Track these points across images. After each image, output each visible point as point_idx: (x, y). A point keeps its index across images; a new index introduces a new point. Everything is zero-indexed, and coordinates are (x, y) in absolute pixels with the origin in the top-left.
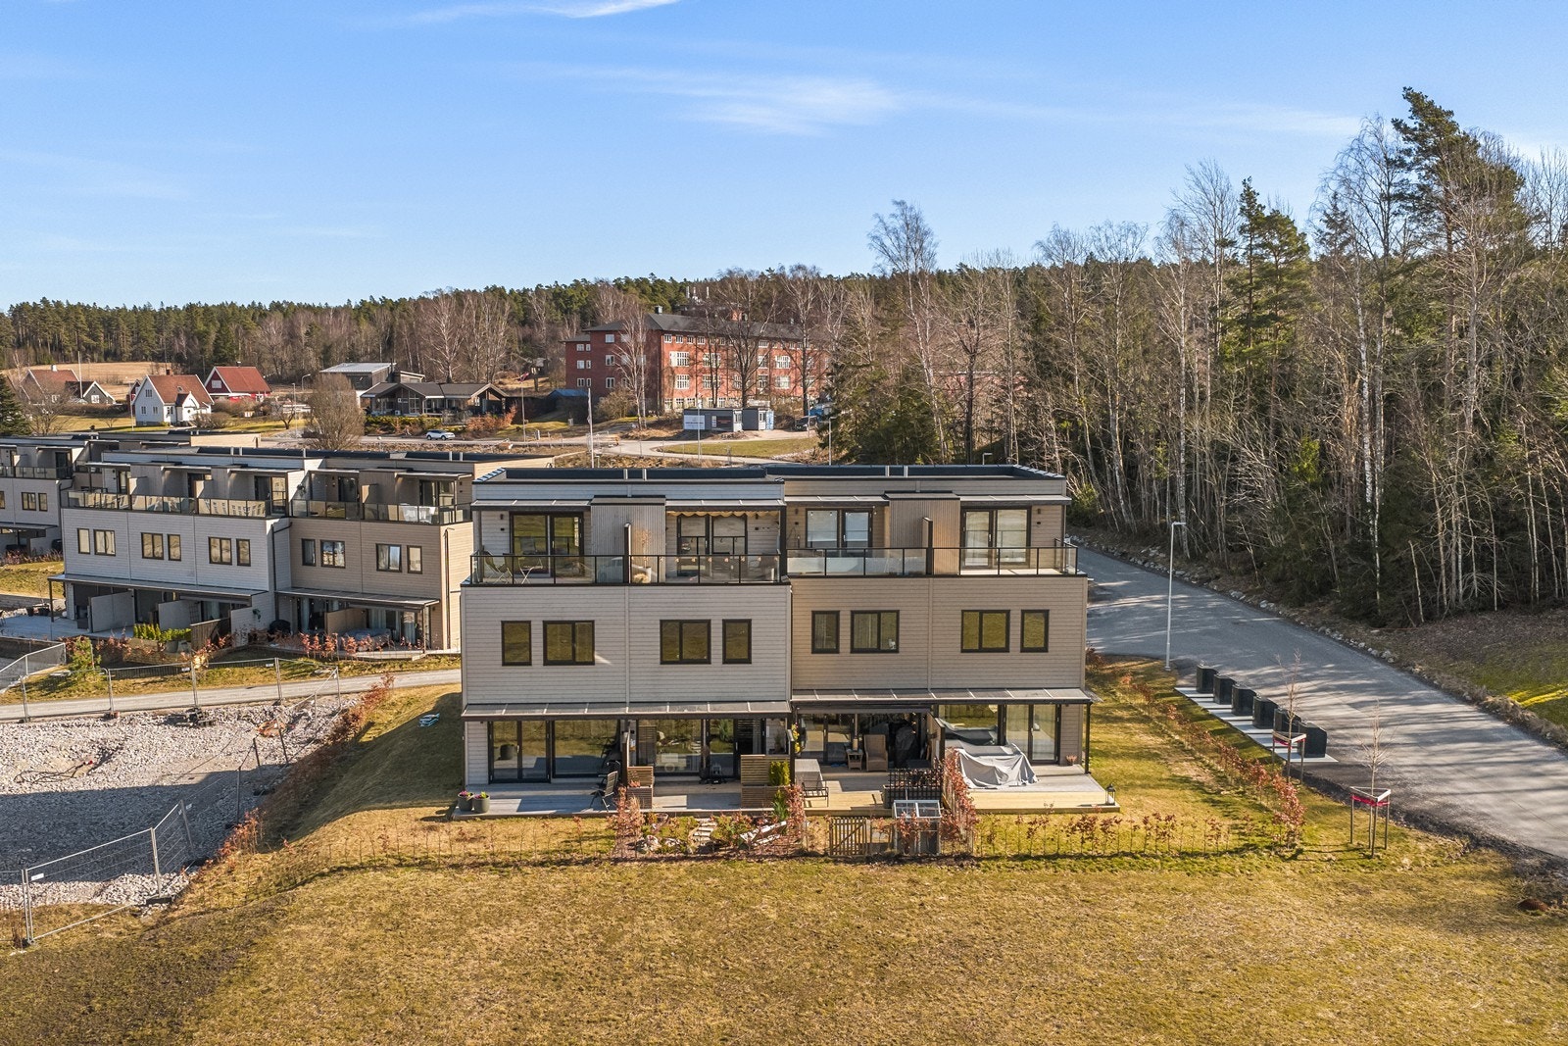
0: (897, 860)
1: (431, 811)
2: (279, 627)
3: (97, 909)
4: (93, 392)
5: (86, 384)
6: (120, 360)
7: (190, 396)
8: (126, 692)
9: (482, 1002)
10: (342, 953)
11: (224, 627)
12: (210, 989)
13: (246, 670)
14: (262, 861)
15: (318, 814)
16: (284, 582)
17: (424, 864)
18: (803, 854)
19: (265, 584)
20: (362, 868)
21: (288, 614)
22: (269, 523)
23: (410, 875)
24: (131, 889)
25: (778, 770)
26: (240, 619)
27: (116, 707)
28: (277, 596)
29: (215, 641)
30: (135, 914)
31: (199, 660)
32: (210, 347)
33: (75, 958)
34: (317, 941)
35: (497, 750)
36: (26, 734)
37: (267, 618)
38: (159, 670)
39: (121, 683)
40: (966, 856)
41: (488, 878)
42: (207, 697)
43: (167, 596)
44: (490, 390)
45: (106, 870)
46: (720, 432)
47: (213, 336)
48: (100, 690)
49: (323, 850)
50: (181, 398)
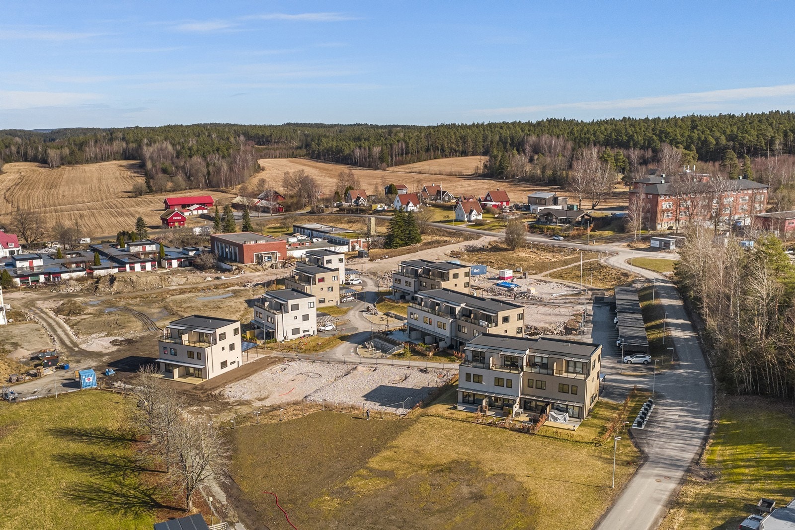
0: (521, 432)
1: (449, 407)
2: (451, 347)
3: (394, 414)
4: (446, 195)
5: (444, 192)
6: (467, 156)
7: (475, 211)
8: (415, 360)
9: (438, 441)
10: (423, 429)
11: (438, 346)
12: (403, 431)
13: (441, 358)
14: (421, 410)
15: (435, 402)
16: (453, 334)
17: (442, 417)
18: (505, 428)
19: (448, 335)
20: (432, 416)
21: (454, 343)
22: (450, 320)
23: (438, 418)
24: (401, 411)
25: (510, 411)
26: (441, 344)
27: (411, 364)
28: (451, 338)
29: (435, 350)
30: (399, 416)
31: (431, 354)
32: (498, 164)
33: (388, 422)
34: (420, 427)
35: (464, 397)
36: (392, 369)
37: (448, 344)
38: (422, 355)
39: (414, 357)
40: (534, 434)
41: (450, 421)
42: (430, 364)
43: (428, 335)
44: (586, 215)
45: (398, 407)
46: (664, 249)
47: (499, 158)
48: (410, 359)
49: (429, 411)
50: (472, 211)
